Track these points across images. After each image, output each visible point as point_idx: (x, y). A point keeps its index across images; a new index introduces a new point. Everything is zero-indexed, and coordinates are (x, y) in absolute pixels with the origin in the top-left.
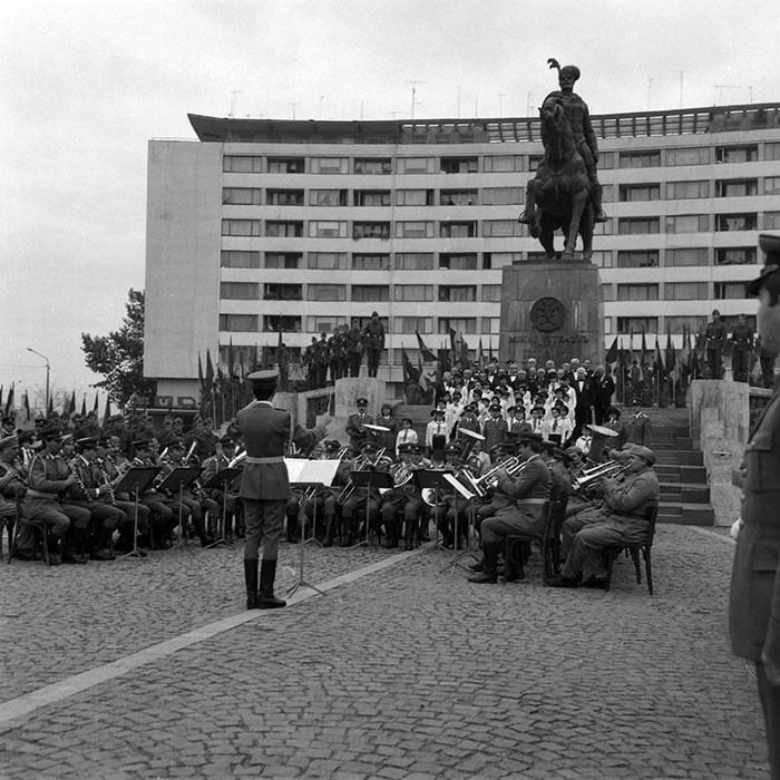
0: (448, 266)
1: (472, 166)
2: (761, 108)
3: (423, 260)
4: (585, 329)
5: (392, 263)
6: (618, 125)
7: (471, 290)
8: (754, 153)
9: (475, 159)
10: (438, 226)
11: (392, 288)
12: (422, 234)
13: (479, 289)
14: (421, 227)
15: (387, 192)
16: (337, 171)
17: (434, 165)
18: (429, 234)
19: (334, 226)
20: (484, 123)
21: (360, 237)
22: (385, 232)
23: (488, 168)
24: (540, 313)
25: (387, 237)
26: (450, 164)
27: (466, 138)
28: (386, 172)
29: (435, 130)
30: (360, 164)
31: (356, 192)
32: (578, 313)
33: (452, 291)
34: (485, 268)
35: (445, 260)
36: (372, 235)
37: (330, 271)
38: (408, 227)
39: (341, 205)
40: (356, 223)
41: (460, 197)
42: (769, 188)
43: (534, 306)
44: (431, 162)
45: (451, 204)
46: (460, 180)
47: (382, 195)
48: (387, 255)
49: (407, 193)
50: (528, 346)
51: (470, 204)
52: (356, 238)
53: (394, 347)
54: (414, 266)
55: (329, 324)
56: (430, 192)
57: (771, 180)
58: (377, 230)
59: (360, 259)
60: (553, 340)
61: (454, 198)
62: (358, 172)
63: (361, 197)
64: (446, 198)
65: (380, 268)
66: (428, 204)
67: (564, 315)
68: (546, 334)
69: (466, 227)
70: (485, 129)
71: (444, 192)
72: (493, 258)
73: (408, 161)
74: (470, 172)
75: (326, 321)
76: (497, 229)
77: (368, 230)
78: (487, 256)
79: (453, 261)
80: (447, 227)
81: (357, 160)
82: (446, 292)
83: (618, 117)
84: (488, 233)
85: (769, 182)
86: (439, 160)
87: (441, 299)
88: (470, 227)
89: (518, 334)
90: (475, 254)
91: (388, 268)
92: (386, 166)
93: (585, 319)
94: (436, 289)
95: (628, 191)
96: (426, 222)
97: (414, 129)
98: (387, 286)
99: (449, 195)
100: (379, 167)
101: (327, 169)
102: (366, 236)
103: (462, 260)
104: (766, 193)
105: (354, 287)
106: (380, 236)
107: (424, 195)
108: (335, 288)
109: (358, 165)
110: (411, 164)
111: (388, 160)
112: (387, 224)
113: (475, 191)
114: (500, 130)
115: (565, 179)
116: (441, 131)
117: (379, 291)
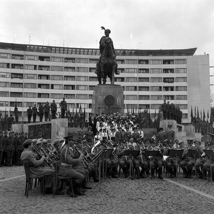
0: (40, 88)
1: (48, 59)
2: (125, 50)
3: (33, 86)
4: (120, 105)
5: (23, 86)
6: (88, 51)
7: (47, 95)
8: (123, 62)
9: (49, 57)
10: (38, 76)
11: (23, 94)
12: (33, 78)
13: (50, 95)
14: (33, 76)
15: (22, 65)
16: (6, 58)
17: (36, 58)
18: (35, 78)
19: (5, 74)
20: (51, 47)
21: (13, 78)
22: (21, 77)
23: (53, 60)
24: (107, 100)
25: (22, 78)
26: (42, 58)
27: (45, 51)
28: (22, 59)
29: (36, 48)
30: (14, 56)
31: (12, 64)
32: (118, 100)
33: (42, 95)
34: (51, 89)
35: (40, 86)
36: (17, 77)
37: (3, 88)
38: (29, 76)
39: (7, 68)
40: (12, 74)
41: (44, 68)
42: (127, 71)
43: (105, 98)
44: (36, 57)
45: (41, 70)
46: (44, 63)
47: (20, 66)
48: (22, 84)
49: (28, 66)
50: (104, 110)
51: (48, 70)
52: (12, 78)
53: (24, 111)
54: (30, 87)
55: (3, 104)
56: (35, 66)
57: (128, 69)
58: (19, 76)
59: (13, 84)
60: (111, 108)
61: (42, 68)
62: (13, 58)
63: (14, 66)
64: (40, 68)
65: (20, 87)
66: (35, 69)
67: (114, 101)
68: (109, 106)
69: (46, 77)
70: (51, 49)
71: (40, 66)
72: (54, 86)
73: (29, 56)
74: (47, 61)
75: (2, 103)
76: (55, 78)
77: (16, 76)
78: (52, 85)
79: (42, 86)
80: (40, 76)
81: (13, 55)
82: (40, 95)
83: (88, 49)
84: (52, 79)
85: (127, 70)
86: (38, 57)
87: (38, 97)
88: (48, 77)
89: (101, 106)
90: (49, 85)
91: (22, 87)
92: (22, 57)
93: (120, 102)
94: (37, 94)
95: (91, 70)
96: (34, 74)
97: (30, 47)
98: (22, 93)
99: (41, 67)
100: (19, 57)
101: (3, 57)
102: (15, 78)
103: (45, 86)
104: (126, 72)
105: (11, 92)
106: (20, 78)
107: (34, 66)
108: (5, 93)
109: (13, 56)
110: (29, 57)
111: (23, 56)
112: (22, 74)
113: (49, 67)
114: (56, 50)
115: (110, 61)
116: (38, 49)
117: (19, 94)
